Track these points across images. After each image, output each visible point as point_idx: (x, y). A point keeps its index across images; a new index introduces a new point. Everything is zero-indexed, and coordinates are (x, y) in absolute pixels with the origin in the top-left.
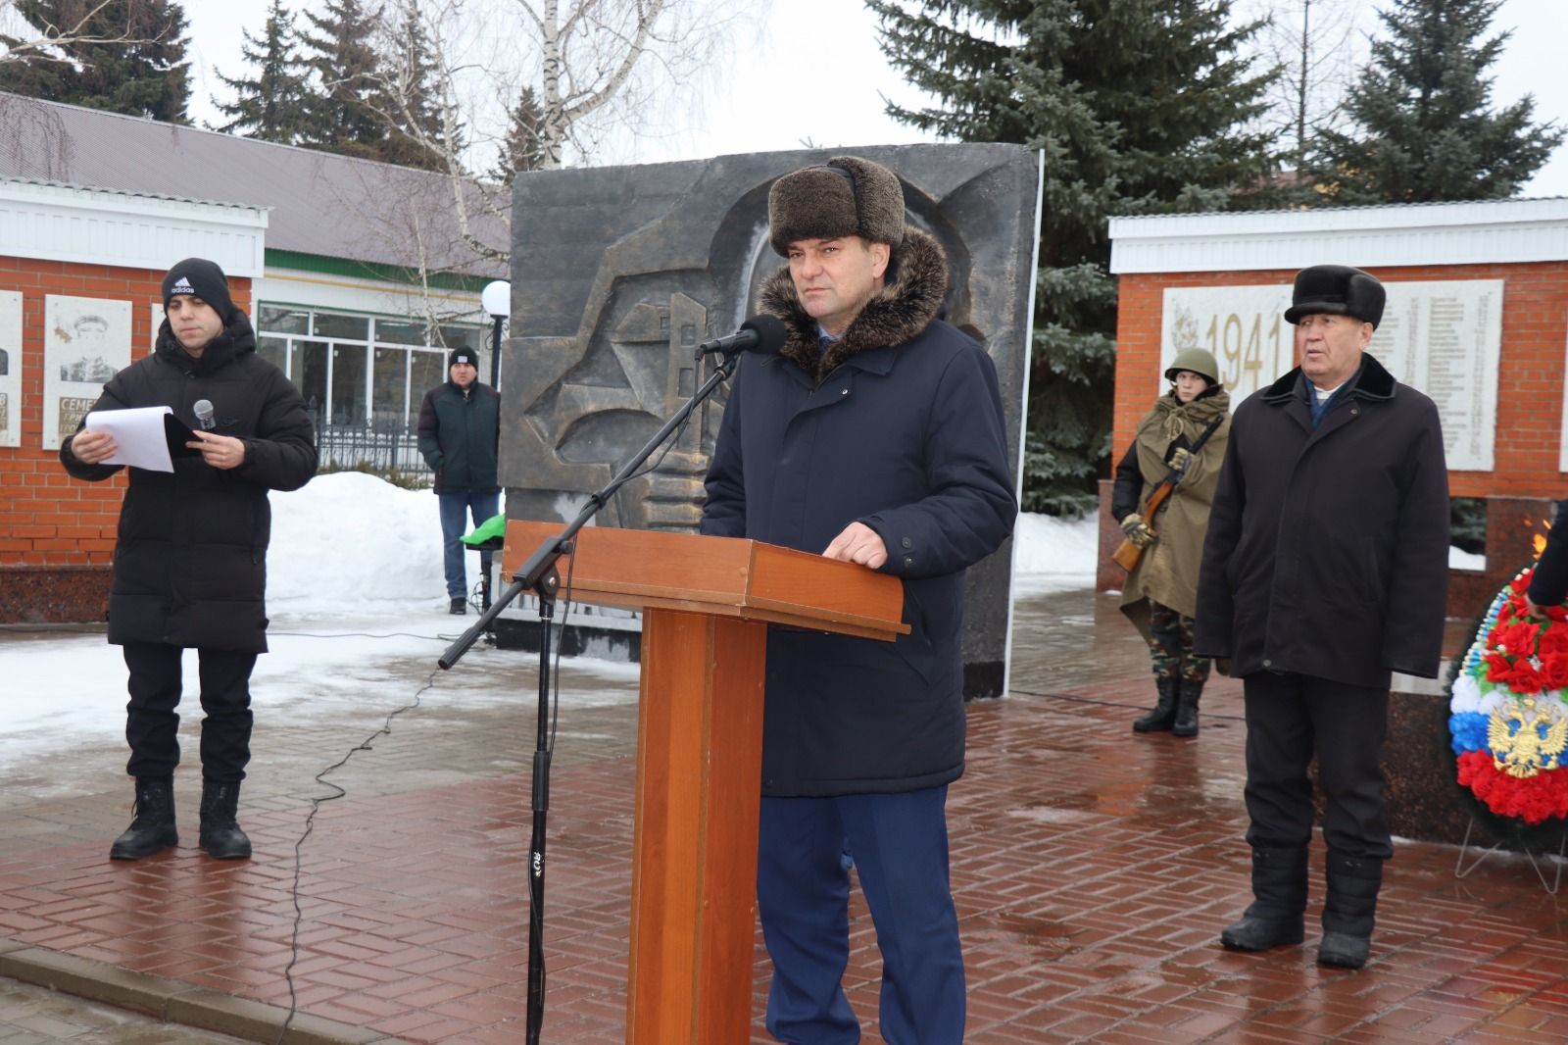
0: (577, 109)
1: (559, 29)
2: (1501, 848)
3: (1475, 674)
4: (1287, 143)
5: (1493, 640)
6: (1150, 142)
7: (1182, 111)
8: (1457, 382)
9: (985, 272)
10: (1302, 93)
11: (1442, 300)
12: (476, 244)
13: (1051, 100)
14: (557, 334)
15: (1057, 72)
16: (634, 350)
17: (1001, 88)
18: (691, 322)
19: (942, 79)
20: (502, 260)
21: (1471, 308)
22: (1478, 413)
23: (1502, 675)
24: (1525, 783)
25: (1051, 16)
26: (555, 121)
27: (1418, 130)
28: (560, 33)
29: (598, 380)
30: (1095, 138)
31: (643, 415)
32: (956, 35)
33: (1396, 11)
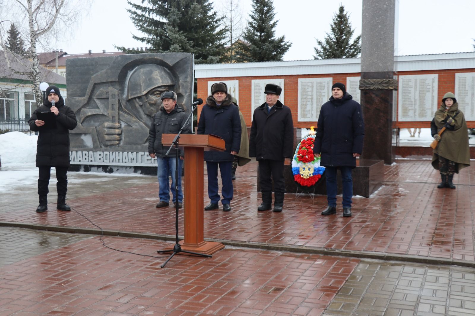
0: (39, 33)
1: (33, 11)
2: (303, 193)
3: (296, 160)
4: (229, 45)
5: (299, 153)
6: (199, 45)
7: (207, 38)
9: (183, 81)
10: (231, 32)
12: (13, 70)
13: (177, 36)
14: (79, 97)
15: (177, 29)
16: (100, 100)
17: (163, 33)
18: (114, 93)
19: (148, 30)
20: (21, 74)
23: (301, 160)
24: (307, 179)
25: (175, 15)
26: (34, 36)
27: (260, 43)
28: (33, 12)
29: (91, 107)
30: (187, 45)
31: (103, 115)
32: (150, 19)
33: (253, 14)
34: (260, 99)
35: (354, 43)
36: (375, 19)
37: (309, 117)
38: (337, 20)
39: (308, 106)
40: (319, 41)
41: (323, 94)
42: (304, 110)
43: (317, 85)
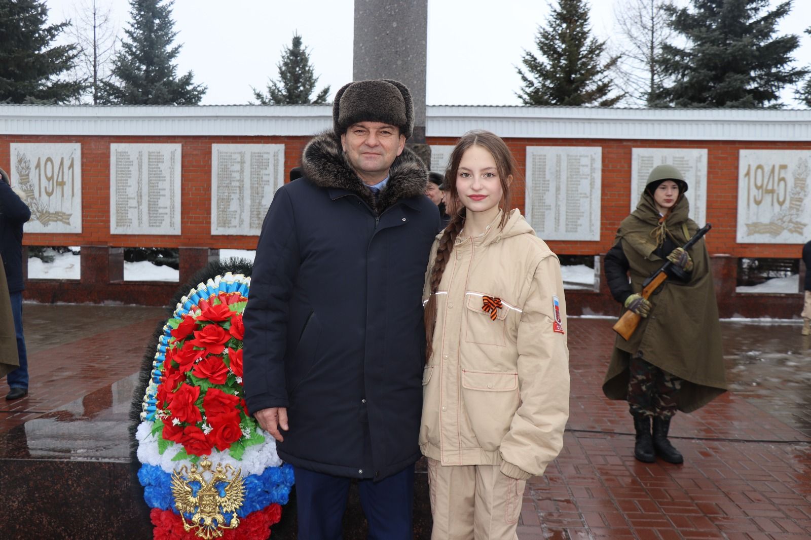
8: (162, 193)
10: (95, 66)
11: (154, 153)
21: (167, 157)
22: (173, 207)
33: (132, 29)
34: (130, 186)
35: (318, 100)
36: (384, 8)
37: (236, 227)
38: (288, 58)
39: (232, 202)
40: (257, 92)
41: (265, 178)
42: (223, 211)
43: (251, 160)
